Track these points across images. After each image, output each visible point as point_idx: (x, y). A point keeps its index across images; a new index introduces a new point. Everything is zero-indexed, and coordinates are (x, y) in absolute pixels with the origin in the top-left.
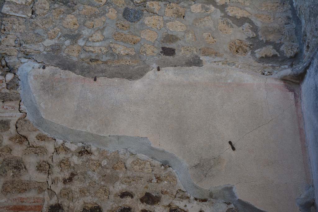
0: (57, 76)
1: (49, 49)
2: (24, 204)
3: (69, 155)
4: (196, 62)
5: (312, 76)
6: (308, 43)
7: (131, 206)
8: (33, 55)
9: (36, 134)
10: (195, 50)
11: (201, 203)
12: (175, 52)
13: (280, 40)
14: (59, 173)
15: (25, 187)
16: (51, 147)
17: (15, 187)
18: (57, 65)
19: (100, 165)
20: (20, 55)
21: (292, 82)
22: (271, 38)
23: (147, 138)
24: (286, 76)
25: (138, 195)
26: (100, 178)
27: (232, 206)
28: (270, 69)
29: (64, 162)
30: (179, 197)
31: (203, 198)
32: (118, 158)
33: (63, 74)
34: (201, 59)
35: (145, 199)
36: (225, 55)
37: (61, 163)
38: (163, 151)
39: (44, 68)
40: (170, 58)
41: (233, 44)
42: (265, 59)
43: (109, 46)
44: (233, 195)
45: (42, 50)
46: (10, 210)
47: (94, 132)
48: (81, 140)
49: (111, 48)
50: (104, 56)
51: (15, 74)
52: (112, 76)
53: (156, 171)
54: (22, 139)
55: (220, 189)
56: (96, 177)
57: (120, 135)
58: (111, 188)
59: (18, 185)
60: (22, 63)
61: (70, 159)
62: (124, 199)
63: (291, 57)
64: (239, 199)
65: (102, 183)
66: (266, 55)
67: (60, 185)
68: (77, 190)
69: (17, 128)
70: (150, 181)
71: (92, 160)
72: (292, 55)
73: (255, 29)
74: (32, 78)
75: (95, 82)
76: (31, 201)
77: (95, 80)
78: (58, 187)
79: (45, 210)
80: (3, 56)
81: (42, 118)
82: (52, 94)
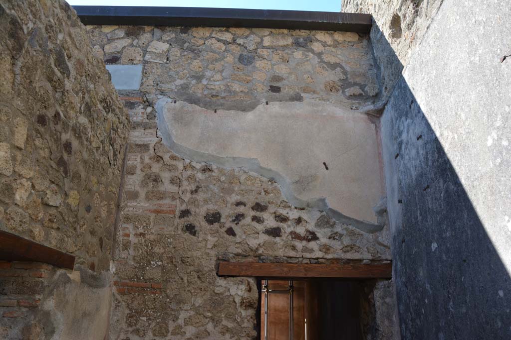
0: (185, 109)
1: (179, 88)
2: (161, 208)
3: (195, 172)
4: (298, 98)
5: (389, 111)
6: (386, 85)
7: (244, 213)
8: (167, 92)
9: (169, 154)
10: (297, 88)
11: (300, 211)
12: (280, 89)
13: (365, 82)
14: (187, 186)
15: (161, 196)
16: (180, 166)
17: (154, 196)
18: (185, 100)
19: (219, 180)
20: (157, 93)
21: (374, 116)
22: (358, 80)
23: (257, 159)
24: (369, 111)
25: (250, 204)
26: (220, 190)
27: (324, 213)
28: (357, 105)
29: (191, 177)
30: (283, 207)
31: (302, 207)
32: (234, 175)
33: (190, 107)
34: (302, 95)
35: (255, 208)
36: (322, 93)
37: (189, 178)
38: (270, 170)
39: (175, 102)
40: (277, 94)
41: (328, 84)
42: (353, 97)
43: (227, 84)
44: (325, 205)
45: (174, 88)
46: (152, 212)
47: (215, 153)
48: (204, 160)
49: (228, 86)
50: (223, 93)
51: (153, 108)
52: (229, 109)
53: (264, 186)
54: (159, 158)
55: (315, 200)
56: (216, 190)
57: (235, 156)
58: (228, 199)
59: (157, 194)
60: (158, 99)
61: (196, 175)
62: (238, 207)
63: (373, 96)
64: (330, 209)
65: (221, 194)
66: (354, 94)
67: (189, 195)
68: (202, 199)
69: (155, 150)
70: (260, 194)
71: (213, 176)
72: (374, 94)
73: (345, 73)
74: (166, 110)
75: (216, 114)
76: (167, 207)
77: (215, 112)
78: (187, 197)
79: (178, 213)
80: (145, 94)
81: (173, 142)
82: (181, 123)
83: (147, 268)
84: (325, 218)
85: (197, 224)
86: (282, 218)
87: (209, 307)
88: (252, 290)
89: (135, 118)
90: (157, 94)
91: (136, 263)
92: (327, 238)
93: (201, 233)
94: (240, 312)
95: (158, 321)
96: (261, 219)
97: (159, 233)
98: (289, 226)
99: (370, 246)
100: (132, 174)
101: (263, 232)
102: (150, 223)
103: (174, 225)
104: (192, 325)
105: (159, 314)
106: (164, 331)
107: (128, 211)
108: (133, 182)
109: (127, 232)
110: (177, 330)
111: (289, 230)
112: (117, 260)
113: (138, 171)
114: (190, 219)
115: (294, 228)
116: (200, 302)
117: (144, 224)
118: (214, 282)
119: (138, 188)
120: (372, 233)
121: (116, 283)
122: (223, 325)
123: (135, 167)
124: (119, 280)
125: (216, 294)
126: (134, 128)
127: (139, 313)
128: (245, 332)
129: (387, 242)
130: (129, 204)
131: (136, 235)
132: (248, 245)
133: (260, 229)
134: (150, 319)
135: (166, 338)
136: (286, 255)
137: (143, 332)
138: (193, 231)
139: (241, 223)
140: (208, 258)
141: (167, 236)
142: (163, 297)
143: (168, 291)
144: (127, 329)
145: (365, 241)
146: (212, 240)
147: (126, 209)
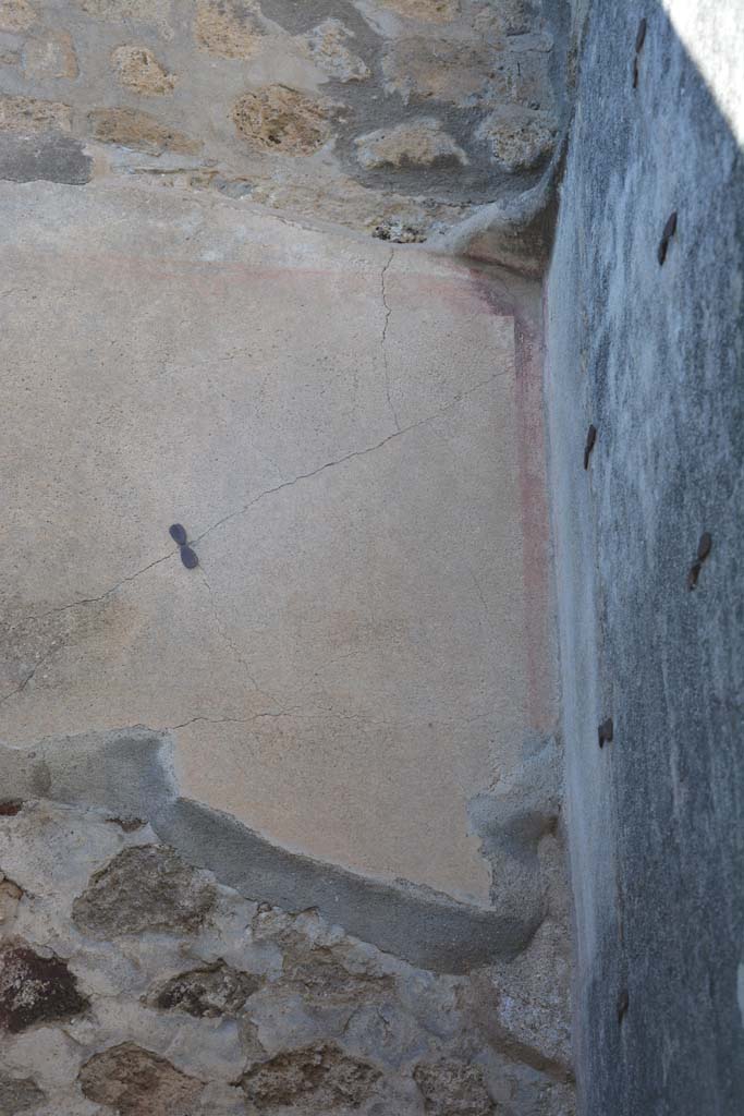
13: (480, 97)
21: (510, 269)
22: (438, 85)
27: (146, 835)
28: (418, 218)
34: (86, 152)
36: (213, 149)
41: (257, 102)
42: (400, 172)
44: (155, 780)
64: (185, 808)
66: (404, 159)
72: (528, 157)
73: (366, 45)
84: (148, 864)
92: (143, 1001)
99: (440, 1065)
120: (459, 970)
129: (553, 1036)
145: (405, 1027)
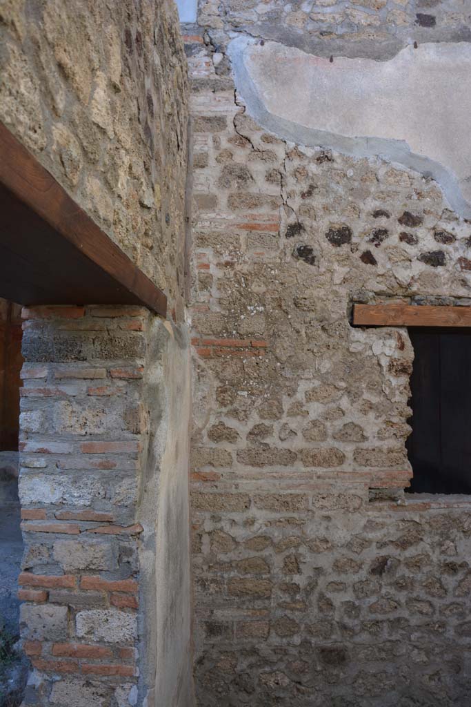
0: (281, 55)
1: (264, 18)
2: (256, 222)
3: (306, 162)
7: (388, 229)
8: (245, 27)
9: (260, 134)
10: (462, 17)
12: (434, 21)
14: (296, 186)
15: (255, 202)
16: (280, 151)
17: (243, 202)
18: (280, 40)
19: (345, 175)
20: (227, 28)
23: (404, 141)
25: (396, 215)
26: (346, 192)
29: (300, 171)
30: (446, 219)
32: (368, 167)
33: (287, 52)
35: (403, 221)
37: (298, 173)
38: (426, 159)
39: (262, 44)
40: (430, 30)
43: (344, 12)
45: (255, 20)
46: (241, 228)
47: (336, 131)
48: (319, 142)
49: (347, 15)
50: (339, 27)
51: (224, 54)
52: (353, 55)
53: (416, 185)
54: (244, 140)
56: (341, 190)
57: (368, 136)
58: (362, 206)
59: (246, 199)
60: (230, 38)
61: (307, 168)
62: (378, 219)
65: (350, 198)
67: (298, 200)
68: (320, 207)
69: (235, 126)
70: (410, 197)
71: (335, 169)
74: (248, 58)
75: (332, 65)
76: (265, 219)
77: (331, 60)
78: (296, 203)
79: (283, 230)
80: (206, 29)
81: (267, 112)
82: (276, 80)
83: (242, 317)
85: (316, 247)
86: (445, 237)
87: (341, 374)
88: (405, 346)
89: (195, 73)
90: (228, 31)
91: (224, 309)
93: (322, 260)
94: (389, 380)
95: (266, 396)
96: (414, 237)
97: (255, 260)
98: (456, 250)
100: (203, 167)
101: (418, 259)
102: (241, 245)
103: (279, 248)
104: (318, 400)
105: (266, 386)
106: (275, 411)
107: (203, 227)
108: (206, 180)
109: (205, 261)
110: (296, 409)
111: (456, 256)
112: (194, 305)
113: (212, 162)
114: (304, 239)
115: (464, 252)
116: (328, 366)
117: (231, 248)
118: (348, 335)
119: (214, 190)
121: (195, 342)
122: (364, 400)
123: (206, 155)
124: (199, 337)
125: (351, 353)
126: (196, 90)
127: (236, 385)
128: (397, 409)
130: (203, 216)
131: (218, 265)
132: (396, 278)
133: (413, 254)
134: (253, 394)
135: (280, 420)
136: (453, 294)
137: (243, 413)
138: (310, 257)
139: (384, 244)
140: (335, 299)
141: (270, 265)
142: (270, 361)
143: (278, 351)
144: (219, 410)
146: (341, 271)
147: (199, 225)
